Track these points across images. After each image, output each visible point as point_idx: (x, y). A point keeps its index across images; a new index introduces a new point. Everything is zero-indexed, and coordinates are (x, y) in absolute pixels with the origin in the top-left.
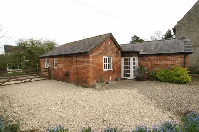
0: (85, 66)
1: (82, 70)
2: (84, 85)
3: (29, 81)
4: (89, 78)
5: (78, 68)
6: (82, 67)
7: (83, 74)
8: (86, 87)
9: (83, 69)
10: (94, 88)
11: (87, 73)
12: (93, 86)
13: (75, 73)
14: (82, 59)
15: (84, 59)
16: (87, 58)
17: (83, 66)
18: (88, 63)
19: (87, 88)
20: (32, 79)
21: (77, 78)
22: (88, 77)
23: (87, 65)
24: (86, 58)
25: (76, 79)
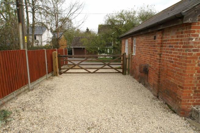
0: (178, 57)
1: (170, 65)
2: (170, 103)
3: (94, 72)
4: (183, 88)
5: (163, 60)
6: (171, 59)
7: (170, 76)
8: (174, 109)
9: (172, 62)
10: (194, 119)
11: (181, 74)
12: (194, 115)
13: (157, 69)
14: (172, 37)
15: (178, 37)
16: (186, 32)
17: (173, 56)
18: (187, 46)
19: (174, 112)
20: (98, 69)
21: (159, 82)
22: (179, 86)
23: (183, 54)
24: (182, 33)
25: (156, 83)
